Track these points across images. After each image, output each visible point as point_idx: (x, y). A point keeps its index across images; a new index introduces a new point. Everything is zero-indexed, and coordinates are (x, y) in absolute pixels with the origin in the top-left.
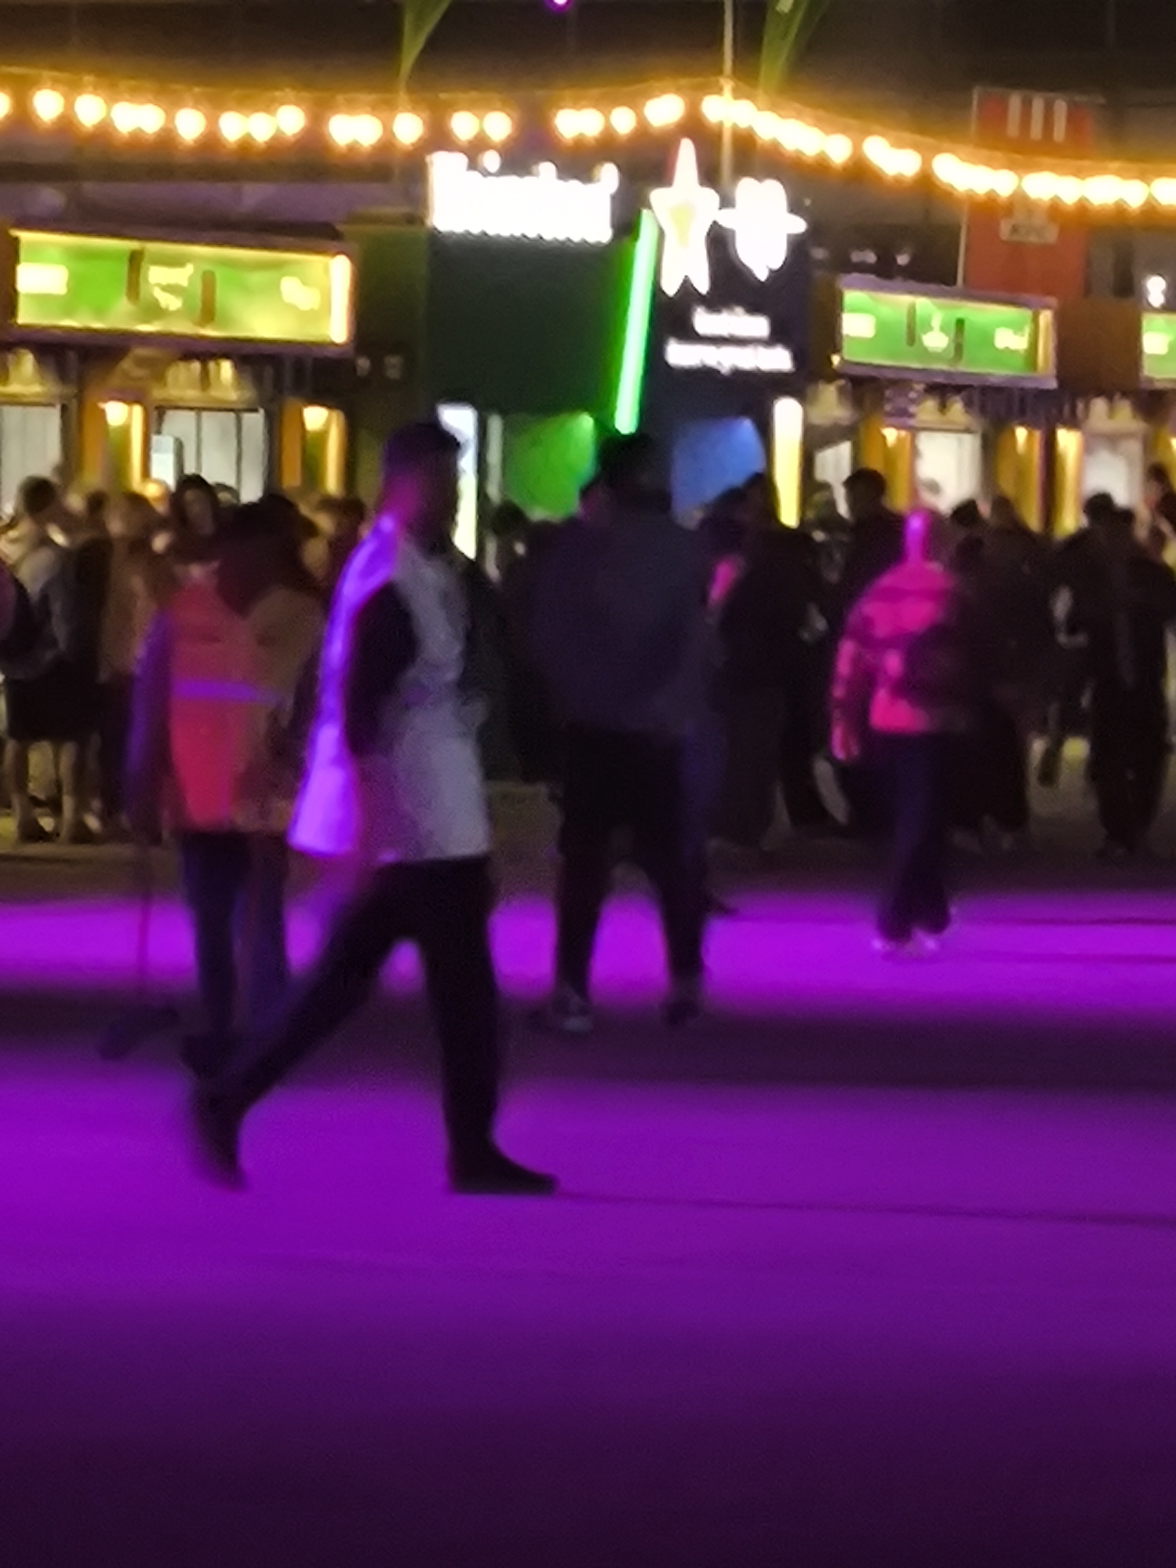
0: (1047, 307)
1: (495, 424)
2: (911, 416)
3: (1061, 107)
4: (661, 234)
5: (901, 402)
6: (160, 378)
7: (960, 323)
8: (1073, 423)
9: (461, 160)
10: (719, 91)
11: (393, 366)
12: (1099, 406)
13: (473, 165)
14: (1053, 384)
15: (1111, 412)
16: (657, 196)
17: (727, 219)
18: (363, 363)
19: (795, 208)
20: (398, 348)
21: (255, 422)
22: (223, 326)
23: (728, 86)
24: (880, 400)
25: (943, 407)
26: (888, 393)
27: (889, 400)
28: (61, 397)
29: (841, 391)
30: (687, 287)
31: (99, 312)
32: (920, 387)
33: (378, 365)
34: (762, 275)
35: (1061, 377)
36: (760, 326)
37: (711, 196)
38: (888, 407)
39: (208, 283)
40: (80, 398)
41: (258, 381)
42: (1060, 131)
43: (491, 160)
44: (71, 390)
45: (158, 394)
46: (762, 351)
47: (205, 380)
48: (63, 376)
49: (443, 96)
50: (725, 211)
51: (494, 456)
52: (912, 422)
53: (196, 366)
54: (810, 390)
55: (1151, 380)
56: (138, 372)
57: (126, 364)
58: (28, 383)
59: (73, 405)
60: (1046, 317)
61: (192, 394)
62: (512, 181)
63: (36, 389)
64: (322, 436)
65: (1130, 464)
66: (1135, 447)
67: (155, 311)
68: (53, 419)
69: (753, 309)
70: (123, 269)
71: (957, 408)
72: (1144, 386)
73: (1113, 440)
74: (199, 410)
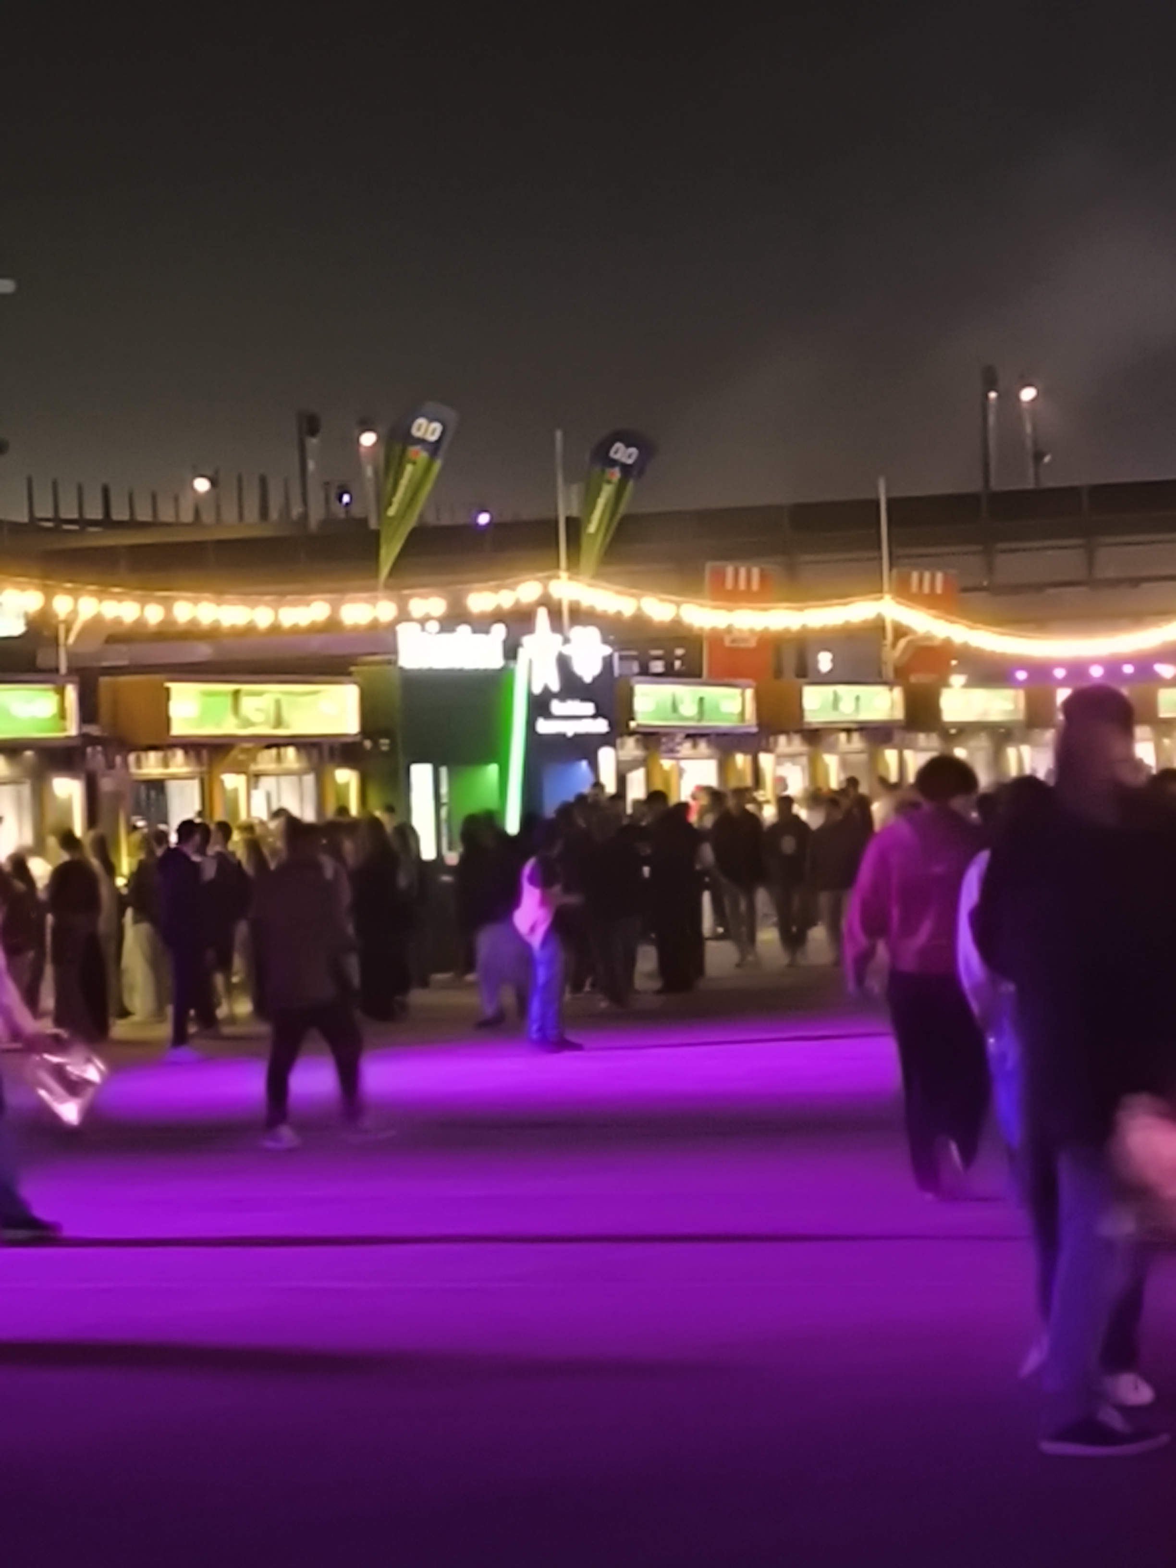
0: (749, 686)
1: (444, 771)
2: (678, 752)
3: (755, 572)
4: (530, 662)
5: (671, 745)
6: (254, 760)
7: (701, 700)
8: (768, 750)
9: (416, 626)
10: (558, 577)
11: (384, 743)
12: (782, 739)
13: (423, 629)
14: (755, 730)
15: (789, 742)
16: (526, 640)
17: (567, 650)
18: (368, 744)
19: (605, 641)
20: (387, 734)
21: (309, 780)
22: (287, 727)
23: (564, 575)
24: (658, 743)
25: (695, 746)
26: (664, 740)
27: (664, 744)
28: (202, 773)
29: (637, 741)
30: (546, 690)
31: (218, 725)
32: (682, 735)
33: (376, 744)
34: (588, 679)
35: (760, 724)
36: (589, 708)
37: (558, 638)
38: (663, 748)
39: (278, 704)
40: (210, 772)
41: (309, 757)
42: (755, 585)
43: (433, 626)
44: (204, 769)
45: (254, 768)
46: (590, 721)
47: (279, 759)
48: (199, 760)
49: (406, 592)
50: (567, 646)
51: (444, 790)
52: (679, 755)
53: (274, 751)
54: (619, 741)
55: (809, 723)
56: (242, 757)
57: (234, 753)
58: (181, 766)
59: (206, 777)
60: (749, 693)
61: (272, 766)
62: (446, 636)
63: (185, 770)
64: (347, 785)
65: (803, 769)
66: (804, 760)
67: (249, 723)
68: (195, 785)
69: (584, 699)
70: (229, 700)
71: (703, 746)
72: (806, 727)
73: (792, 757)
74: (277, 775)
